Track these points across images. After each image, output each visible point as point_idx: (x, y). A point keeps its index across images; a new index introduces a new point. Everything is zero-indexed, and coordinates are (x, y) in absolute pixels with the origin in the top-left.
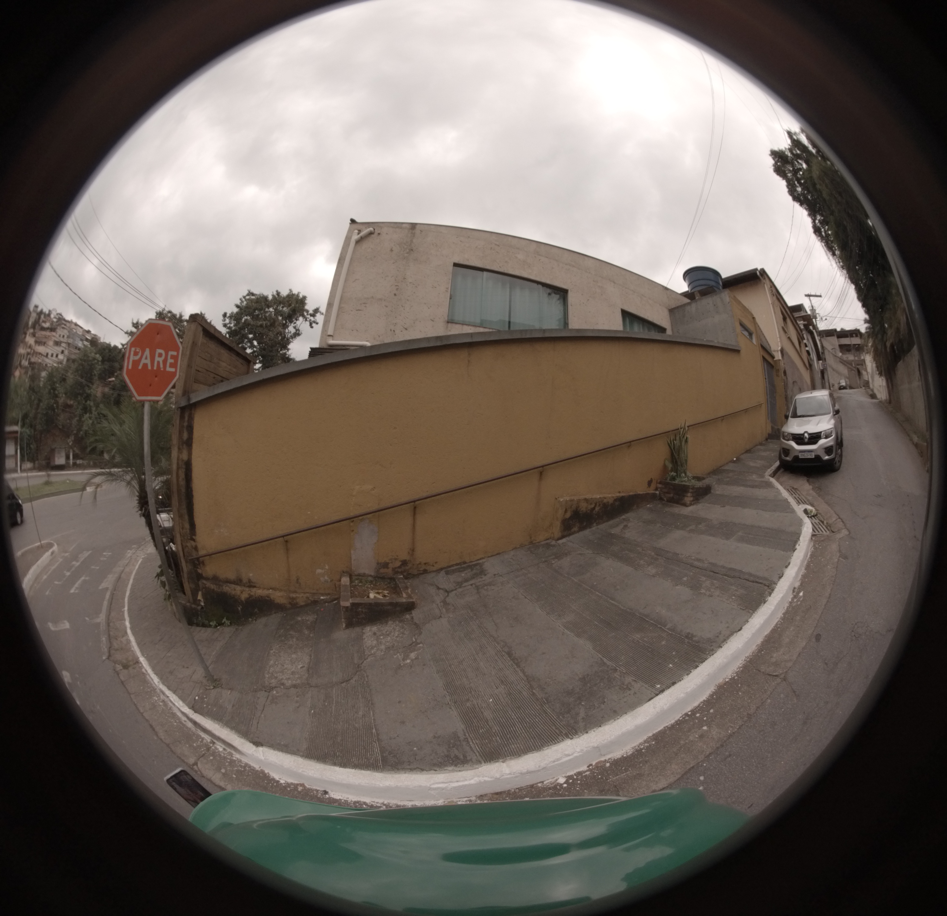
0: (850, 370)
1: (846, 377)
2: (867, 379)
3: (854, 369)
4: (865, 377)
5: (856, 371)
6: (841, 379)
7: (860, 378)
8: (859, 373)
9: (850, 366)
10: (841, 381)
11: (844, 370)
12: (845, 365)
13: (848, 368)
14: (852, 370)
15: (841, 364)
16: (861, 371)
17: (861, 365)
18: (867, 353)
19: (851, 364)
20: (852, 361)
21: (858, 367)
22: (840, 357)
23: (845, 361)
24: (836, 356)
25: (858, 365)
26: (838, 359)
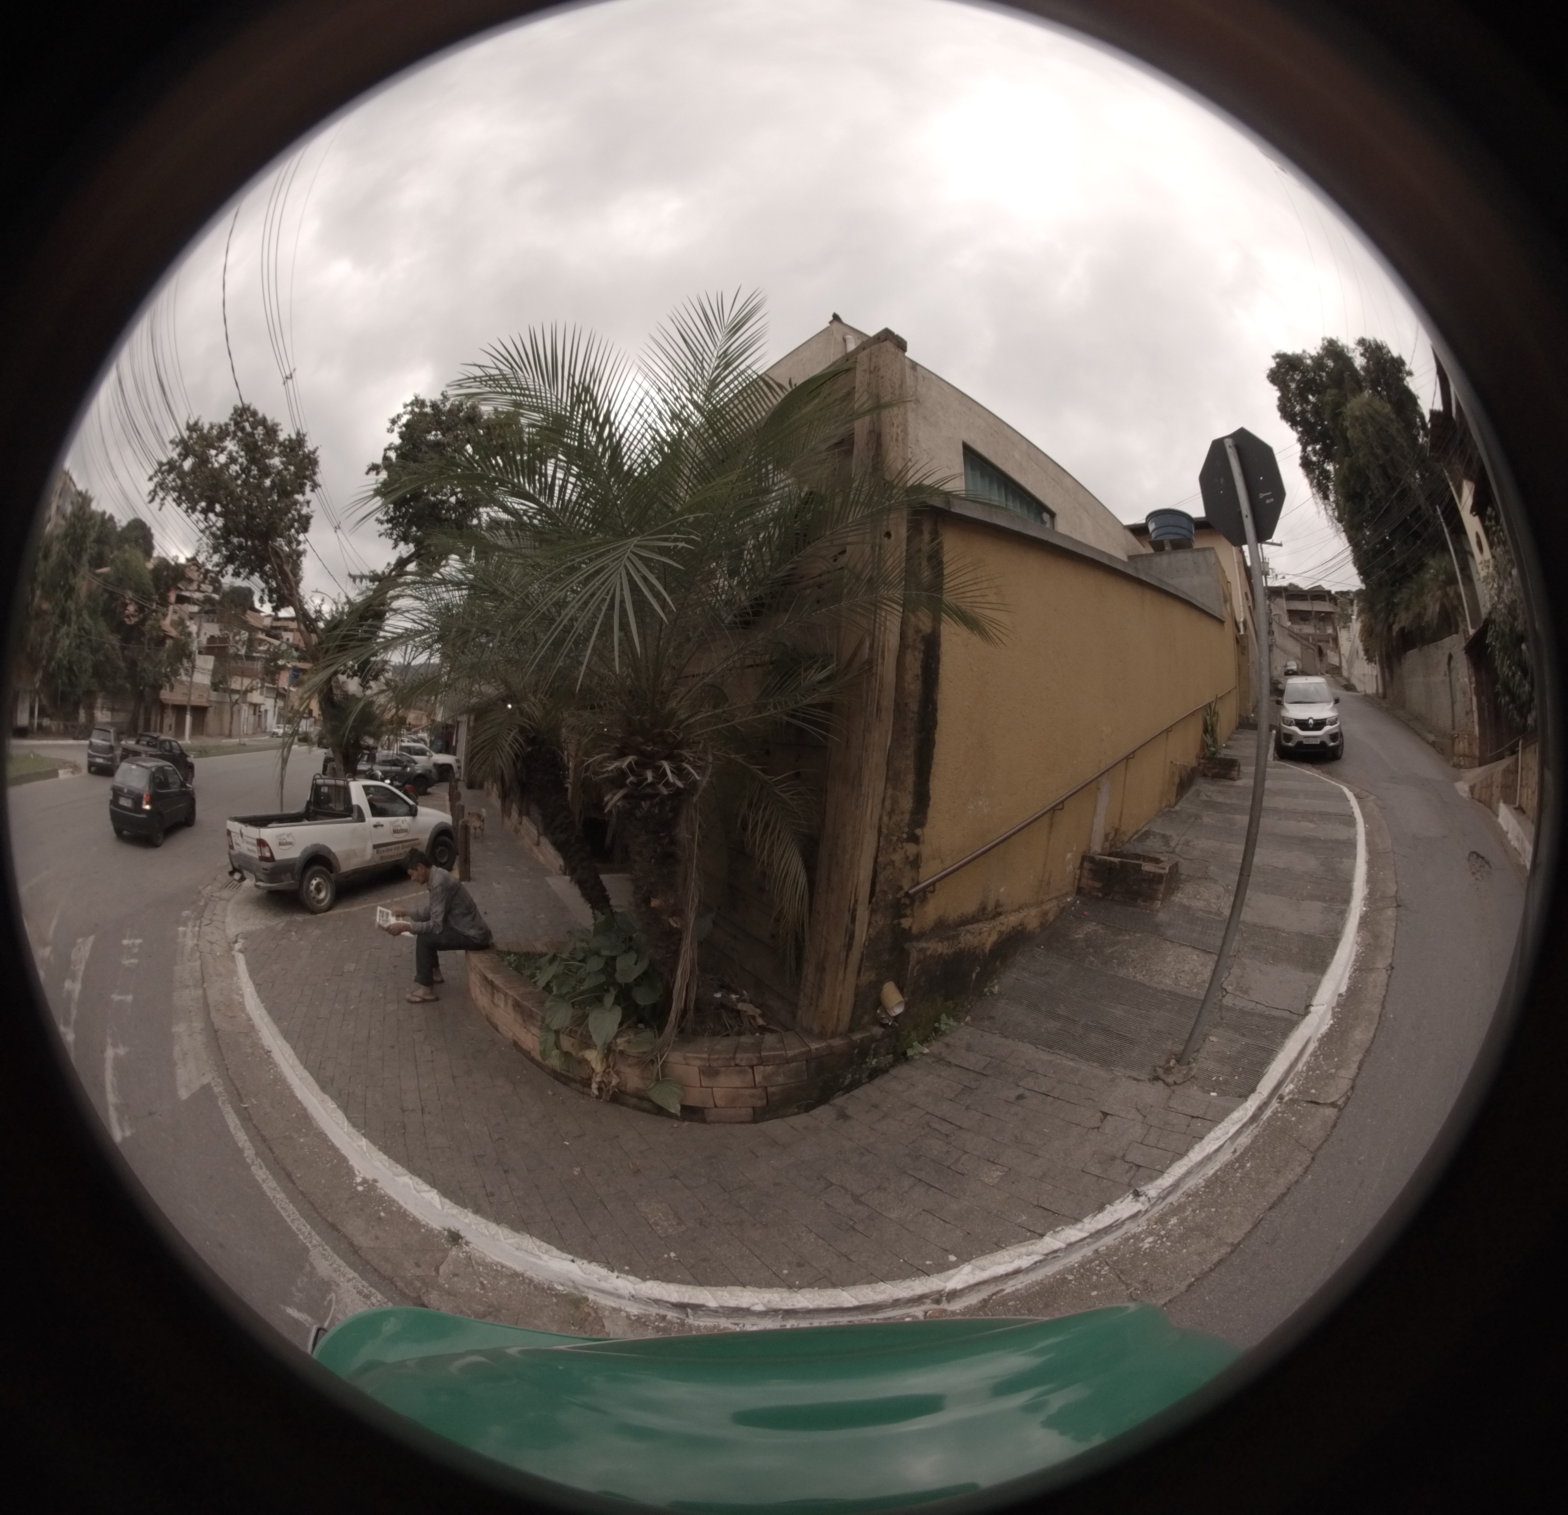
0: (1305, 648)
1: (1296, 658)
2: (1338, 664)
3: (1313, 647)
4: (1333, 658)
5: (1316, 650)
6: (1288, 660)
7: (1321, 661)
8: (1321, 653)
9: (1305, 642)
10: (1289, 663)
11: (1294, 647)
12: (1296, 639)
13: (1302, 645)
14: (1308, 648)
15: (1291, 639)
16: (1324, 651)
17: (1328, 642)
18: (1344, 627)
19: (1307, 640)
20: (1310, 635)
21: (1321, 644)
22: (1288, 629)
23: (1297, 634)
24: (1282, 626)
25: (1320, 641)
26: (1286, 632)
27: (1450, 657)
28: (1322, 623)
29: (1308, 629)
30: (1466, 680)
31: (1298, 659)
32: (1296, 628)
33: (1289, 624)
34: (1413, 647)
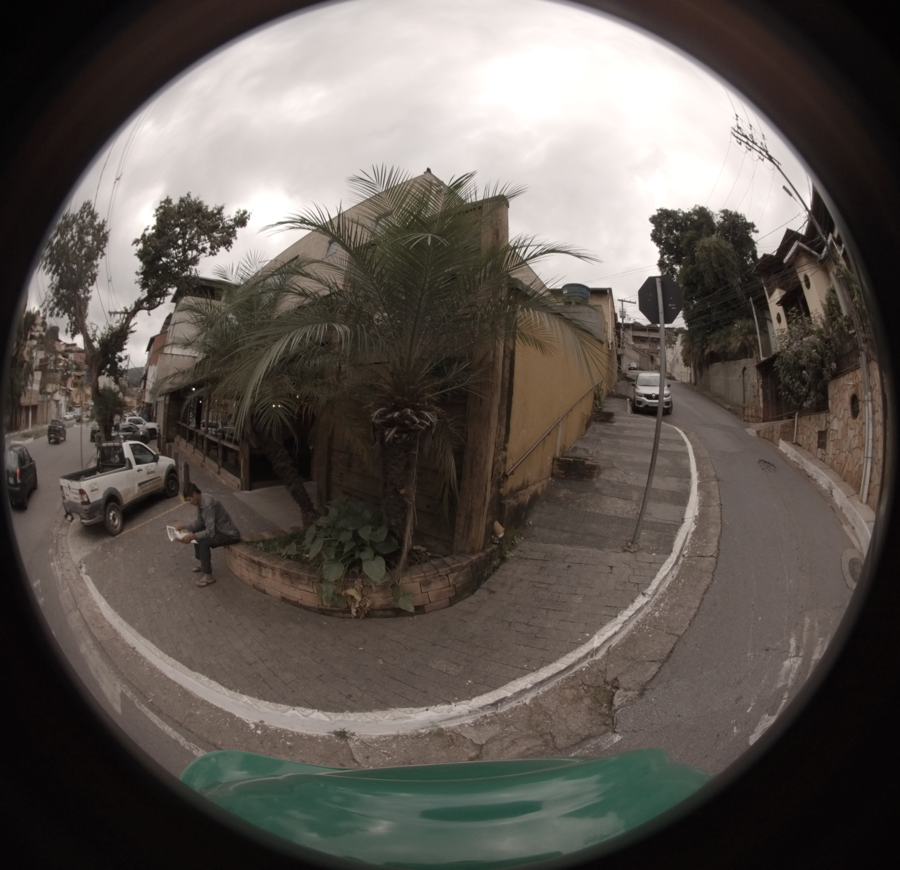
0: (642, 356)
1: (636, 361)
2: (663, 365)
3: (648, 356)
5: (649, 358)
6: (631, 362)
7: (652, 364)
8: (652, 359)
9: (643, 353)
10: (633, 364)
11: (637, 356)
12: (637, 352)
13: (640, 354)
14: (644, 356)
15: (633, 351)
16: (655, 358)
17: (657, 353)
18: (670, 347)
19: (645, 352)
20: (646, 349)
21: (653, 355)
22: (632, 345)
23: (637, 349)
24: (629, 344)
25: (652, 353)
26: (631, 347)
27: (745, 369)
28: (654, 344)
29: (645, 346)
30: (756, 381)
31: (638, 361)
32: (637, 345)
33: (633, 343)
34: (718, 361)
